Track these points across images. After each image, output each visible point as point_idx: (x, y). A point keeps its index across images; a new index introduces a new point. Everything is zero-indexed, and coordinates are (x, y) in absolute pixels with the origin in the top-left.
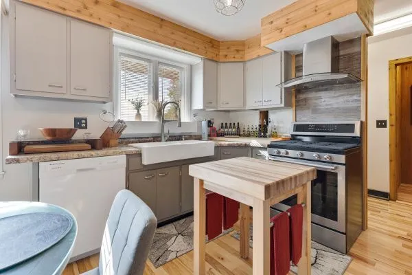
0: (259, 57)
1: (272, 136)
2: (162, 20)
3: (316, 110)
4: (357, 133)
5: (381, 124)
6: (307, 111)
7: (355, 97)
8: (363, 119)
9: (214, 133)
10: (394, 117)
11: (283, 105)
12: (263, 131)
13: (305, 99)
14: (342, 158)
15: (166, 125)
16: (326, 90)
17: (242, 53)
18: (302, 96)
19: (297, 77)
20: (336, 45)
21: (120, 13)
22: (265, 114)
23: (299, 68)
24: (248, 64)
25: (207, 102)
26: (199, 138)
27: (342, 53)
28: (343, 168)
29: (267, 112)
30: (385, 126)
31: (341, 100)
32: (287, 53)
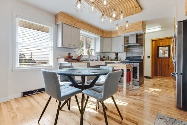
0: (116, 37)
1: (119, 60)
2: (91, 25)
3: (132, 53)
4: (142, 59)
5: (149, 57)
6: (130, 53)
7: (142, 50)
8: (143, 55)
9: (102, 59)
10: (152, 55)
11: (123, 51)
12: (117, 59)
13: (129, 50)
14: (138, 64)
15: (91, 56)
16: (135, 47)
17: (111, 35)
18: (128, 49)
19: (127, 44)
20: (137, 36)
21: (82, 24)
22: (117, 54)
23: (128, 41)
24: (113, 39)
25: (101, 50)
26: (98, 60)
27: (139, 38)
28: (139, 66)
29: (117, 53)
30: (150, 58)
31: (138, 50)
32: (124, 37)
